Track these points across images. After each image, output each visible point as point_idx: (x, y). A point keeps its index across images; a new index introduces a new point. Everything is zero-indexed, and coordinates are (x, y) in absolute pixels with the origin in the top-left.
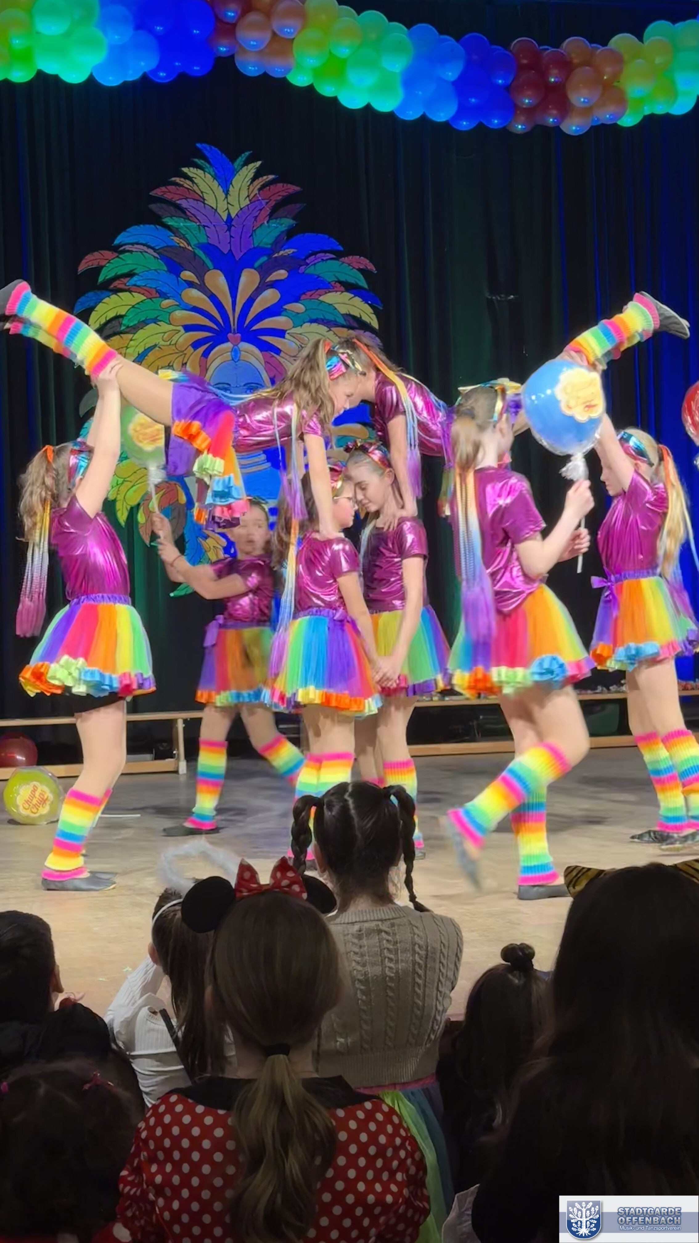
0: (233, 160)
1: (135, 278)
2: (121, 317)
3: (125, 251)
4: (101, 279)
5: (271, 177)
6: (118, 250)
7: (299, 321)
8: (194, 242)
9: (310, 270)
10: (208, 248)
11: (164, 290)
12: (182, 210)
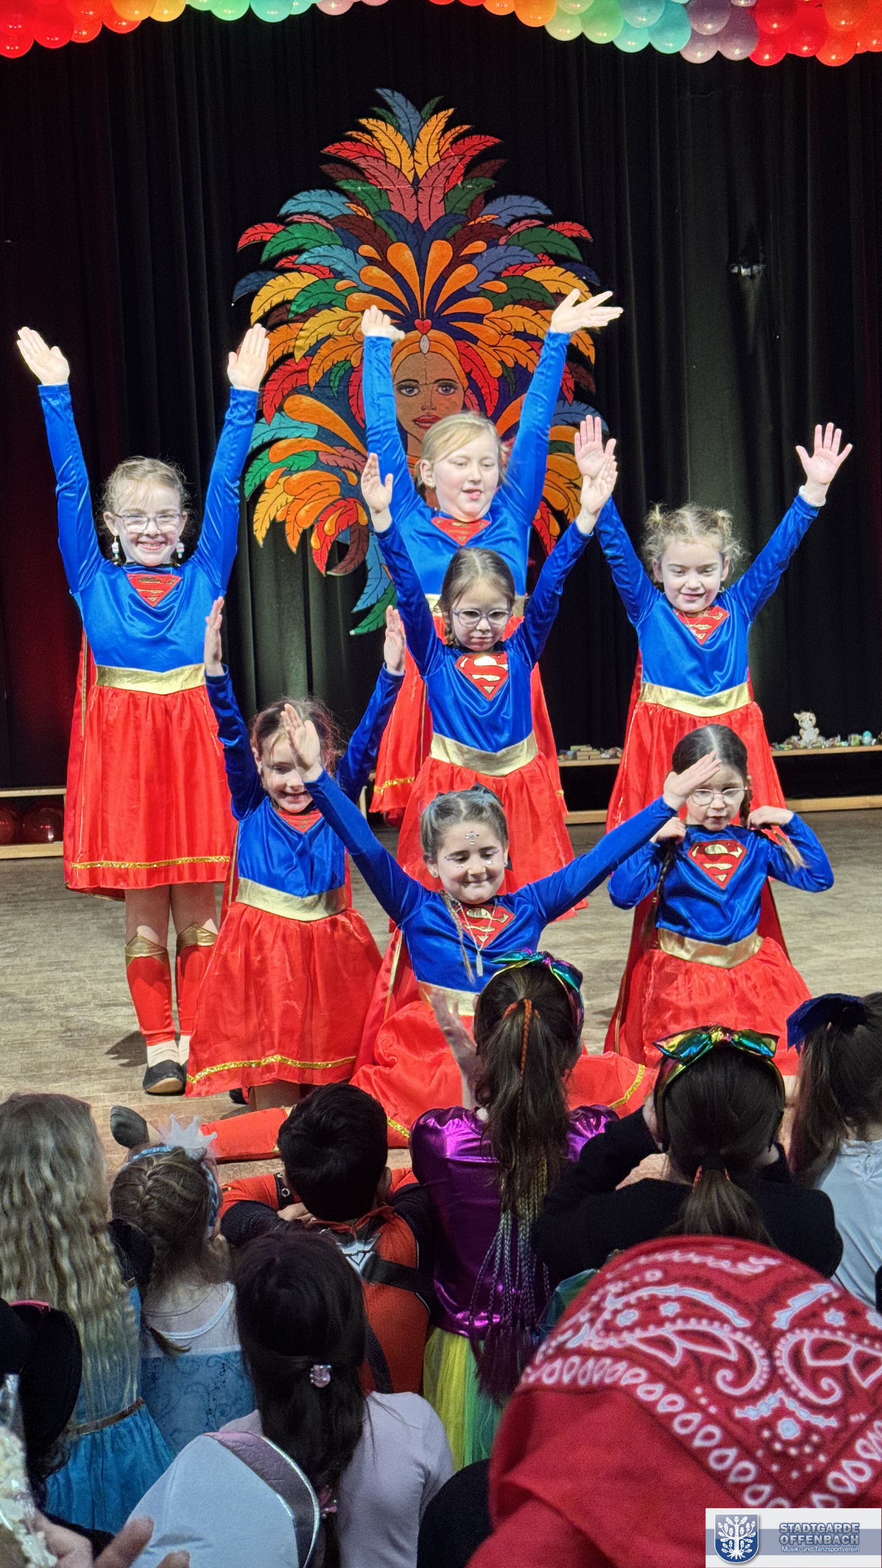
0: (420, 109)
1: (305, 255)
2: (289, 302)
3: (292, 223)
4: (264, 257)
5: (466, 127)
6: (284, 221)
7: (499, 303)
8: (373, 209)
10: (390, 217)
11: (340, 267)
12: (360, 171)
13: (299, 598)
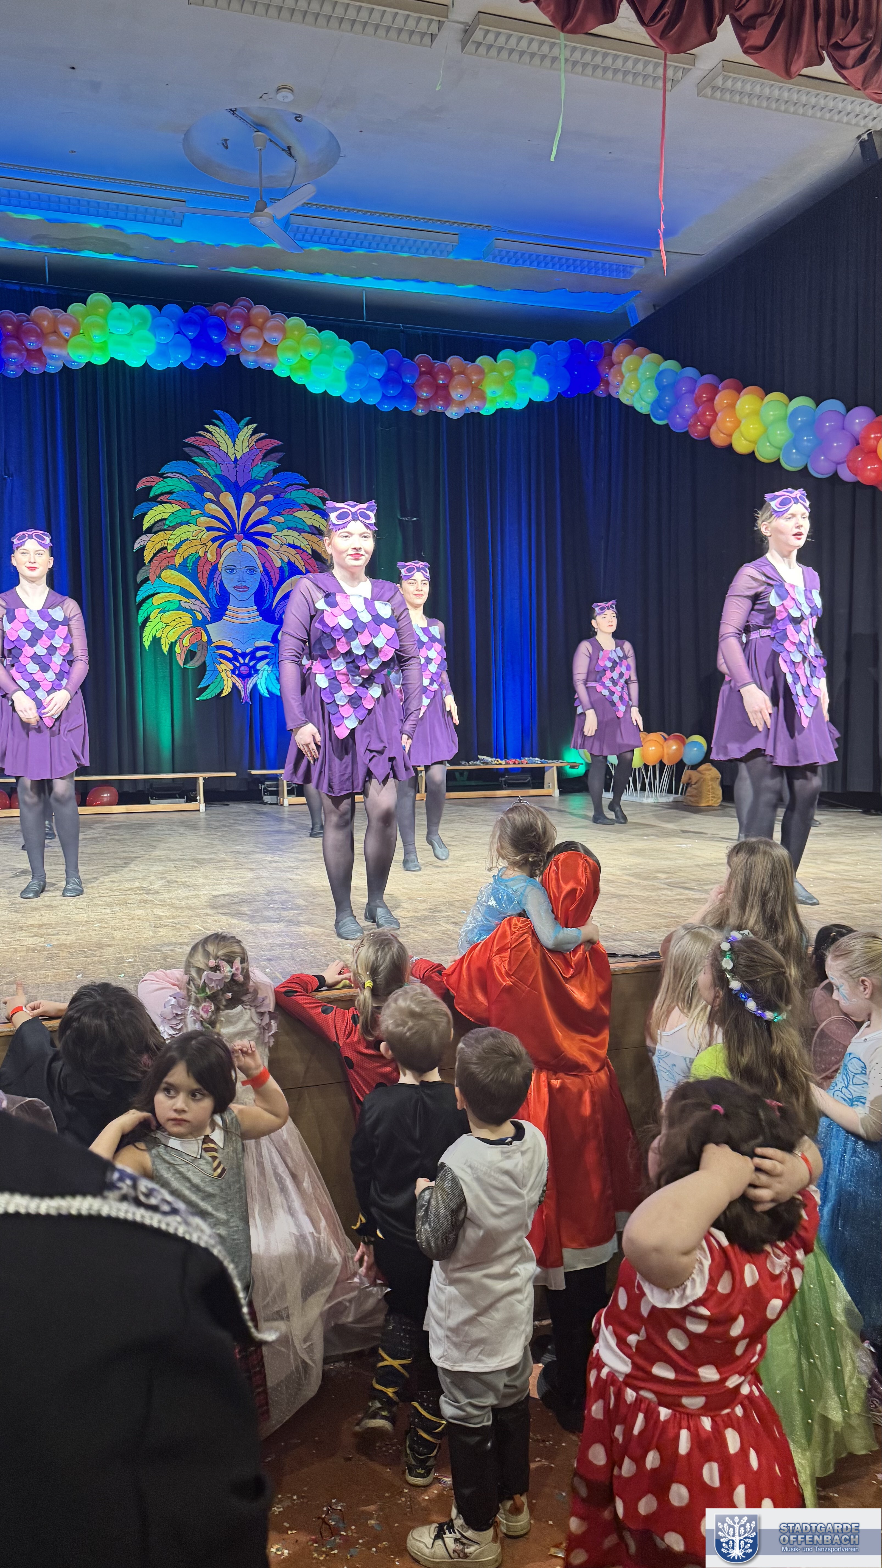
0: (238, 422)
1: (174, 495)
2: (165, 519)
3: (167, 477)
4: (151, 495)
5: (263, 434)
6: (163, 476)
7: (280, 527)
8: (212, 473)
9: (288, 496)
10: (221, 478)
11: (193, 503)
12: (205, 453)
13: (168, 679)
